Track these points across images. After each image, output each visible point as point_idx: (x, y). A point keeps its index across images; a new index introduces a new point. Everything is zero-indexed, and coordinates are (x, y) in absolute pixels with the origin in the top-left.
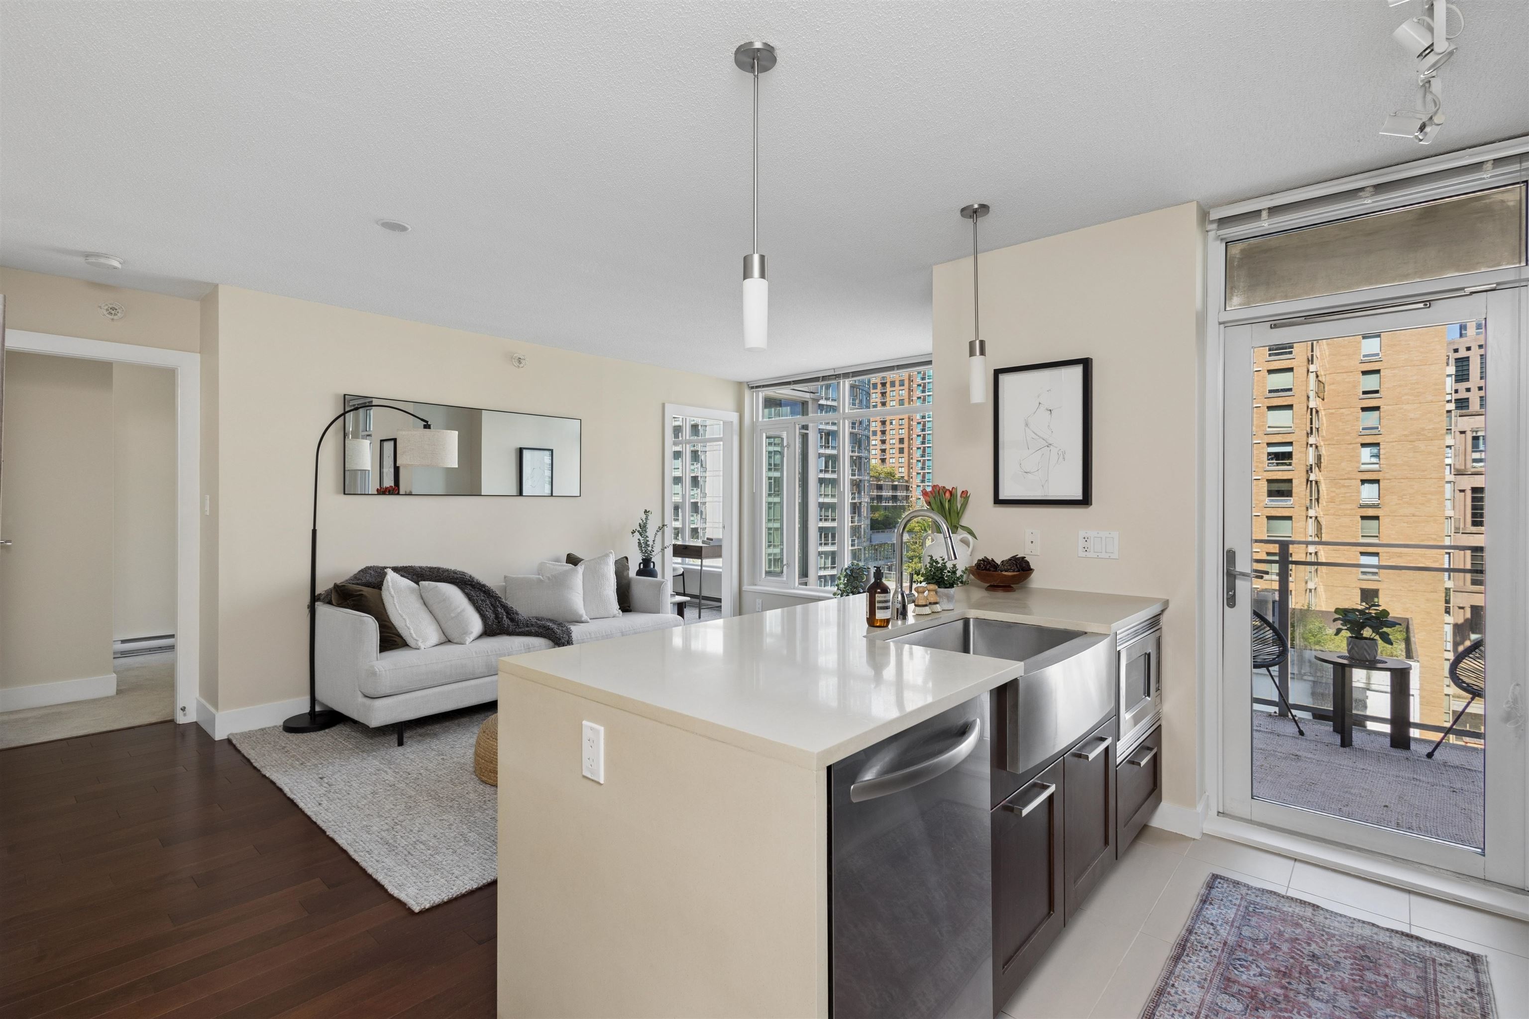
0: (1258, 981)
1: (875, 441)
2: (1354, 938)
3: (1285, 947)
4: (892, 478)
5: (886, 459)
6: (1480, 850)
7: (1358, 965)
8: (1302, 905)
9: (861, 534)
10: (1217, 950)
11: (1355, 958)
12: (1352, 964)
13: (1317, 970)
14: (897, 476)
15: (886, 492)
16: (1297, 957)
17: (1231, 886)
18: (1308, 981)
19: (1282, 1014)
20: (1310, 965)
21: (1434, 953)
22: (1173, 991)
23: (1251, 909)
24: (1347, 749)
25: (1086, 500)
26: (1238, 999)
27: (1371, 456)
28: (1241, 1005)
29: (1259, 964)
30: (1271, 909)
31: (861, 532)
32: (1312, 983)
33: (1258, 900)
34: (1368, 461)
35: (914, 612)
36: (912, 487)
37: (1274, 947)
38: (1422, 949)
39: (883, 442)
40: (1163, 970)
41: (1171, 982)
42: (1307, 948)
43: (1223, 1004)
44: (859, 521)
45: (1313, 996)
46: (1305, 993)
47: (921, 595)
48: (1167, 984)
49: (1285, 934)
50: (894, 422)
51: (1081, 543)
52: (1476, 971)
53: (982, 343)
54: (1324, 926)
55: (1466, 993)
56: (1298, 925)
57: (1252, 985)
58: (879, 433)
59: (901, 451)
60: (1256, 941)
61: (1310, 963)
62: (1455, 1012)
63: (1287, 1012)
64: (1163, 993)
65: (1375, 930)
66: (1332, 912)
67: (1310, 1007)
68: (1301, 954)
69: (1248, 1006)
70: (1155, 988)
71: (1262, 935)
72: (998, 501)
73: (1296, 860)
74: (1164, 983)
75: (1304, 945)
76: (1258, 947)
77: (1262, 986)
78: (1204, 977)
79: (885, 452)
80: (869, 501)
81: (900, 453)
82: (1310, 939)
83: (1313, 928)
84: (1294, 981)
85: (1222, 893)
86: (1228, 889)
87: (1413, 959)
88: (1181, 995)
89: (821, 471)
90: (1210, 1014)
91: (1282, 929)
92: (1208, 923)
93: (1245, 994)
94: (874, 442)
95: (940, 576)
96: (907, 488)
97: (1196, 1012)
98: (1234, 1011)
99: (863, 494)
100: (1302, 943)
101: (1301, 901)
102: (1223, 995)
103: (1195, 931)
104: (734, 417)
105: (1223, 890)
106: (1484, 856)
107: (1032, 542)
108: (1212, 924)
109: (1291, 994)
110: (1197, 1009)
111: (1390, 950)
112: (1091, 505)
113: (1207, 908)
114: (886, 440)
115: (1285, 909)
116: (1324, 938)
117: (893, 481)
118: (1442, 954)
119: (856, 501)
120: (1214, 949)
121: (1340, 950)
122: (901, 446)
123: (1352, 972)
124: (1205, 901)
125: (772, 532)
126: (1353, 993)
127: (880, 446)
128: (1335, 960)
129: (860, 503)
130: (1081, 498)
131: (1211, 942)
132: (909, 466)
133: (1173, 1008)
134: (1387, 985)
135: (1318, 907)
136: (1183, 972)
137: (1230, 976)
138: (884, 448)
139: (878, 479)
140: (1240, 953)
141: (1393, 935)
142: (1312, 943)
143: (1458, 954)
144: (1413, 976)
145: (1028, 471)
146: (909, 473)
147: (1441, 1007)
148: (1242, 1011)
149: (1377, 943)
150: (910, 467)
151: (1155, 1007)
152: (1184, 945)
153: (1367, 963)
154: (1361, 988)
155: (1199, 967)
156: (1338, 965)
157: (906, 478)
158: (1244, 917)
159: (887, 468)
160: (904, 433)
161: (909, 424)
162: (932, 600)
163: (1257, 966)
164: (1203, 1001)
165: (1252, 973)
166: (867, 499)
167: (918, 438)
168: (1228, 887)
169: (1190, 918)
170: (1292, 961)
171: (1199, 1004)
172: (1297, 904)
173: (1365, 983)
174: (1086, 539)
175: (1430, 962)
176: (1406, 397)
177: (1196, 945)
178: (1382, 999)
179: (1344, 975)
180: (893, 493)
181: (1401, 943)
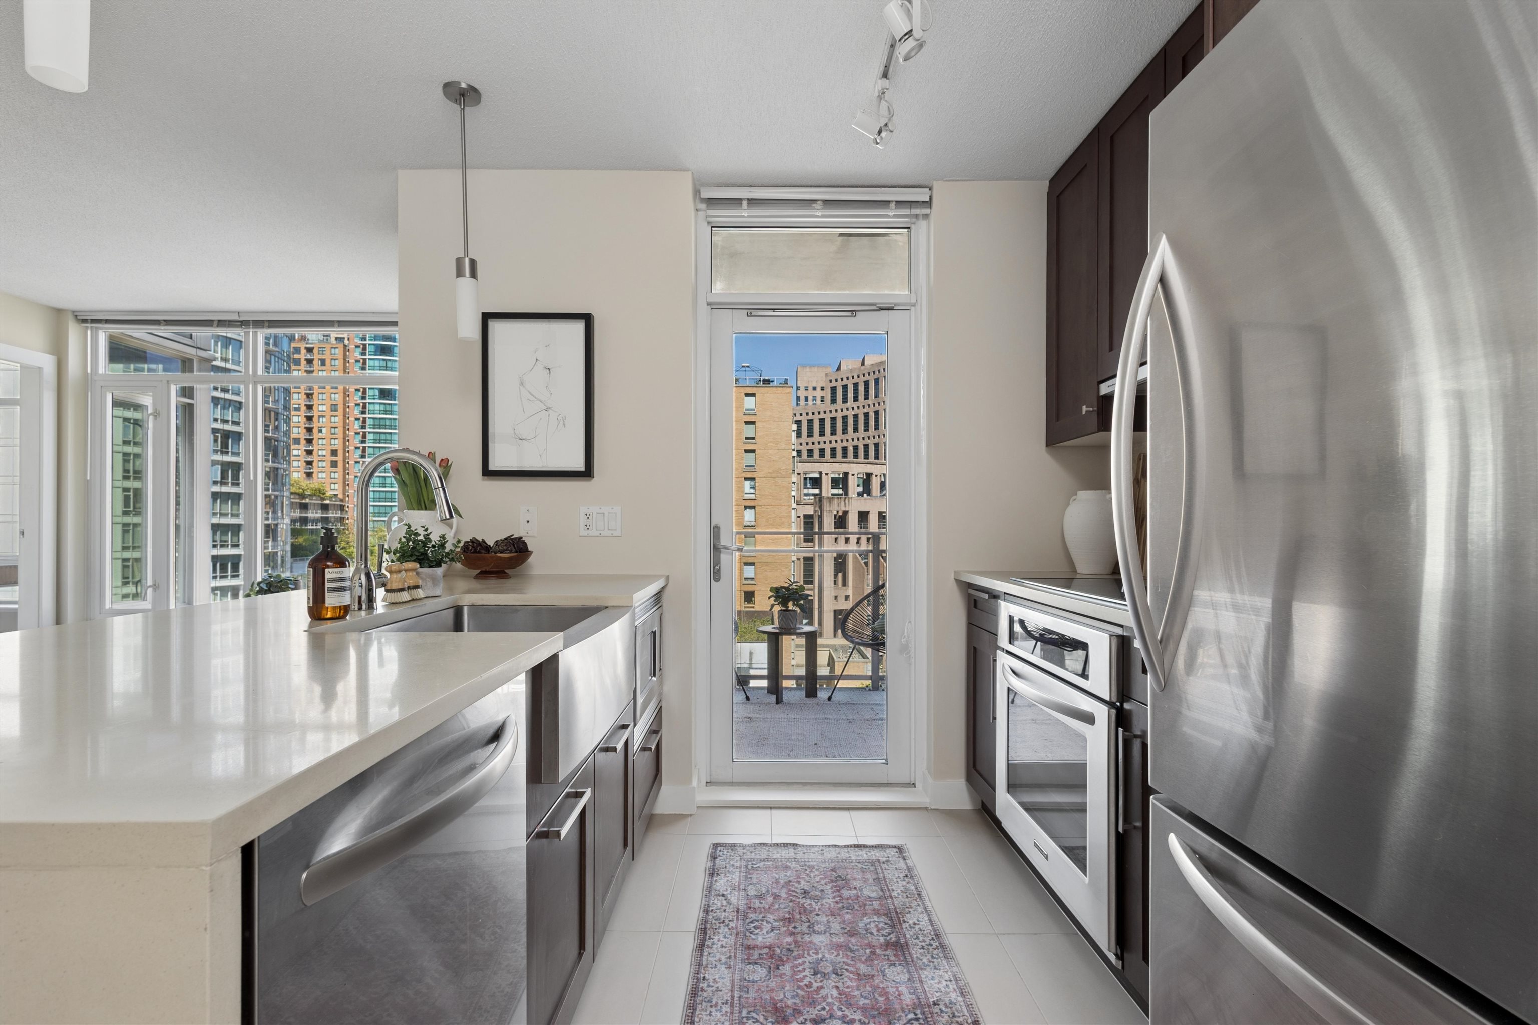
0: (770, 939)
1: (298, 451)
2: (827, 864)
3: (783, 894)
4: (322, 496)
5: (313, 473)
6: (884, 761)
7: (835, 887)
8: (786, 848)
9: (277, 563)
10: (733, 921)
11: (832, 881)
12: (831, 888)
13: (810, 905)
14: (328, 494)
15: (313, 513)
16: (794, 899)
17: (730, 850)
18: (807, 918)
19: (797, 962)
20: (804, 903)
21: (877, 854)
22: (705, 985)
23: (750, 867)
24: (780, 705)
25: (587, 473)
26: (761, 965)
27: (751, 488)
28: (765, 970)
29: (769, 920)
30: (764, 861)
31: (277, 560)
32: (810, 919)
33: (753, 856)
34: (748, 492)
35: (384, 600)
36: (348, 507)
37: (776, 897)
38: (869, 854)
39: (309, 453)
40: (691, 965)
41: (702, 976)
42: (799, 887)
43: (750, 976)
44: (274, 547)
45: (814, 932)
46: (808, 932)
47: (395, 576)
48: (698, 979)
49: (780, 881)
50: (324, 430)
51: (583, 519)
52: (904, 859)
53: (473, 263)
54: (804, 862)
55: (904, 881)
56: (787, 868)
57: (768, 944)
58: (303, 442)
59: (334, 464)
60: (760, 897)
61: (803, 901)
62: (903, 900)
63: (800, 958)
64: (697, 992)
65: (838, 850)
66: (806, 846)
67: (815, 944)
68: (796, 895)
69: (770, 968)
70: (689, 990)
71: (764, 889)
72: (487, 473)
73: (771, 808)
74: (695, 981)
75: (796, 885)
76: (764, 902)
77: (776, 941)
78: (729, 955)
79: (312, 465)
80: (289, 522)
81: (332, 467)
82: (798, 877)
83: (798, 866)
84: (798, 924)
85: (725, 860)
86: (729, 854)
87: (867, 866)
88: (713, 987)
89: (215, 483)
90: (742, 994)
91: (777, 877)
92: (720, 896)
93: (765, 956)
94: (295, 453)
95: (422, 550)
96: (342, 508)
97: (729, 999)
98: (761, 980)
99: (280, 514)
100: (794, 884)
101: (784, 844)
102: (748, 967)
103: (711, 909)
104: (47, 363)
105: (725, 857)
106: (887, 764)
107: (528, 521)
108: (723, 895)
109: (799, 938)
110: (730, 994)
111: (851, 864)
112: (594, 478)
113: (716, 881)
114: (313, 451)
115: (774, 857)
116: (807, 872)
117: (323, 499)
118: (882, 854)
119: (270, 521)
120: (730, 921)
121: (821, 879)
122: (334, 459)
123: (833, 895)
124: (713, 873)
125: (130, 563)
126: (839, 915)
127: (304, 458)
128: (820, 889)
129: (276, 525)
130: (583, 469)
131: (727, 914)
132: (344, 482)
133: (710, 1005)
134: (858, 897)
135: (796, 845)
136: (710, 959)
137: (749, 944)
138: (309, 459)
139: (302, 496)
140: (752, 916)
141: (849, 849)
142: (800, 880)
143: (890, 849)
144: (871, 881)
145: (524, 438)
146: (344, 491)
147: (894, 899)
148: (767, 976)
149: (842, 862)
150: (345, 484)
151: (692, 1013)
152: (705, 929)
153: (841, 882)
154: (843, 907)
155: (722, 947)
156: (823, 893)
157: (341, 497)
158: (746, 877)
159: (314, 484)
160: (338, 444)
161: (344, 433)
162: (411, 583)
163: (768, 922)
164: (733, 981)
165: (765, 931)
166: (287, 520)
167: (357, 450)
168: (727, 852)
169: (704, 896)
170: (791, 904)
171: (730, 988)
172: (782, 848)
173: (844, 901)
174: (588, 515)
175: (877, 864)
176: (771, 444)
177: (715, 924)
178: (858, 911)
179: (829, 901)
180: (322, 513)
181: (856, 855)
